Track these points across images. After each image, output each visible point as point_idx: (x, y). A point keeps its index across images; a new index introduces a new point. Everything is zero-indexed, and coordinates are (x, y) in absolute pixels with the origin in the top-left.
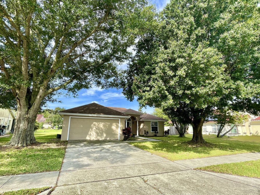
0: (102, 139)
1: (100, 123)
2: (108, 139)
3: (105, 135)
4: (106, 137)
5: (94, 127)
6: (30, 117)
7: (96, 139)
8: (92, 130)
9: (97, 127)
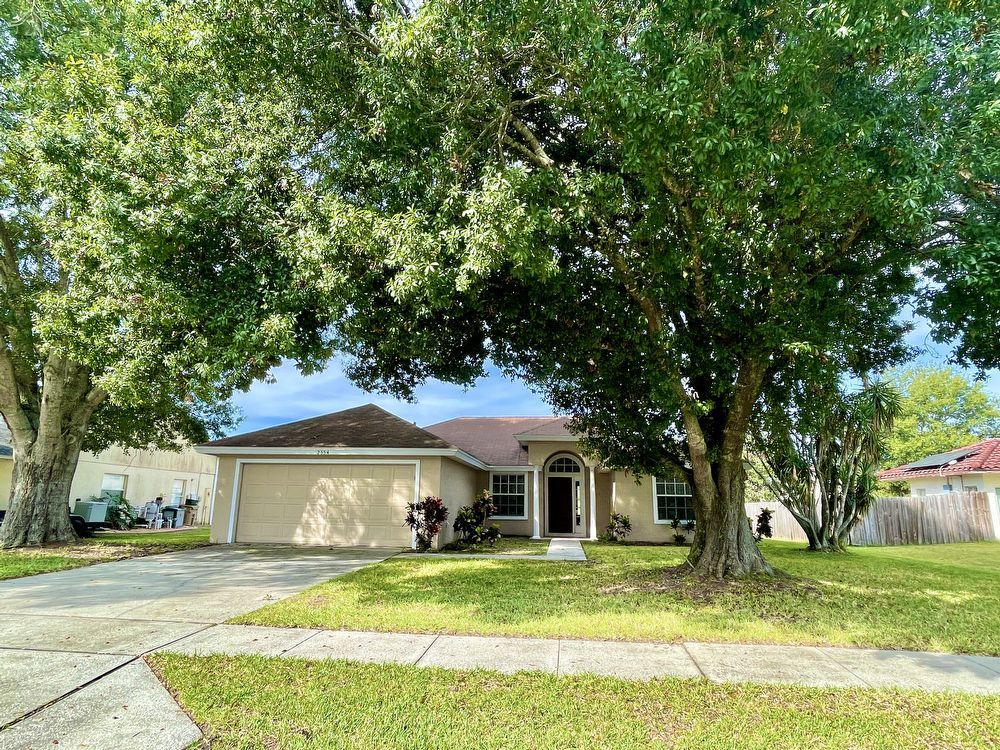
0: (350, 545)
1: (344, 480)
2: (373, 545)
3: (361, 529)
4: (367, 536)
5: (320, 497)
6: (39, 462)
7: (328, 543)
8: (313, 510)
9: (331, 495)
